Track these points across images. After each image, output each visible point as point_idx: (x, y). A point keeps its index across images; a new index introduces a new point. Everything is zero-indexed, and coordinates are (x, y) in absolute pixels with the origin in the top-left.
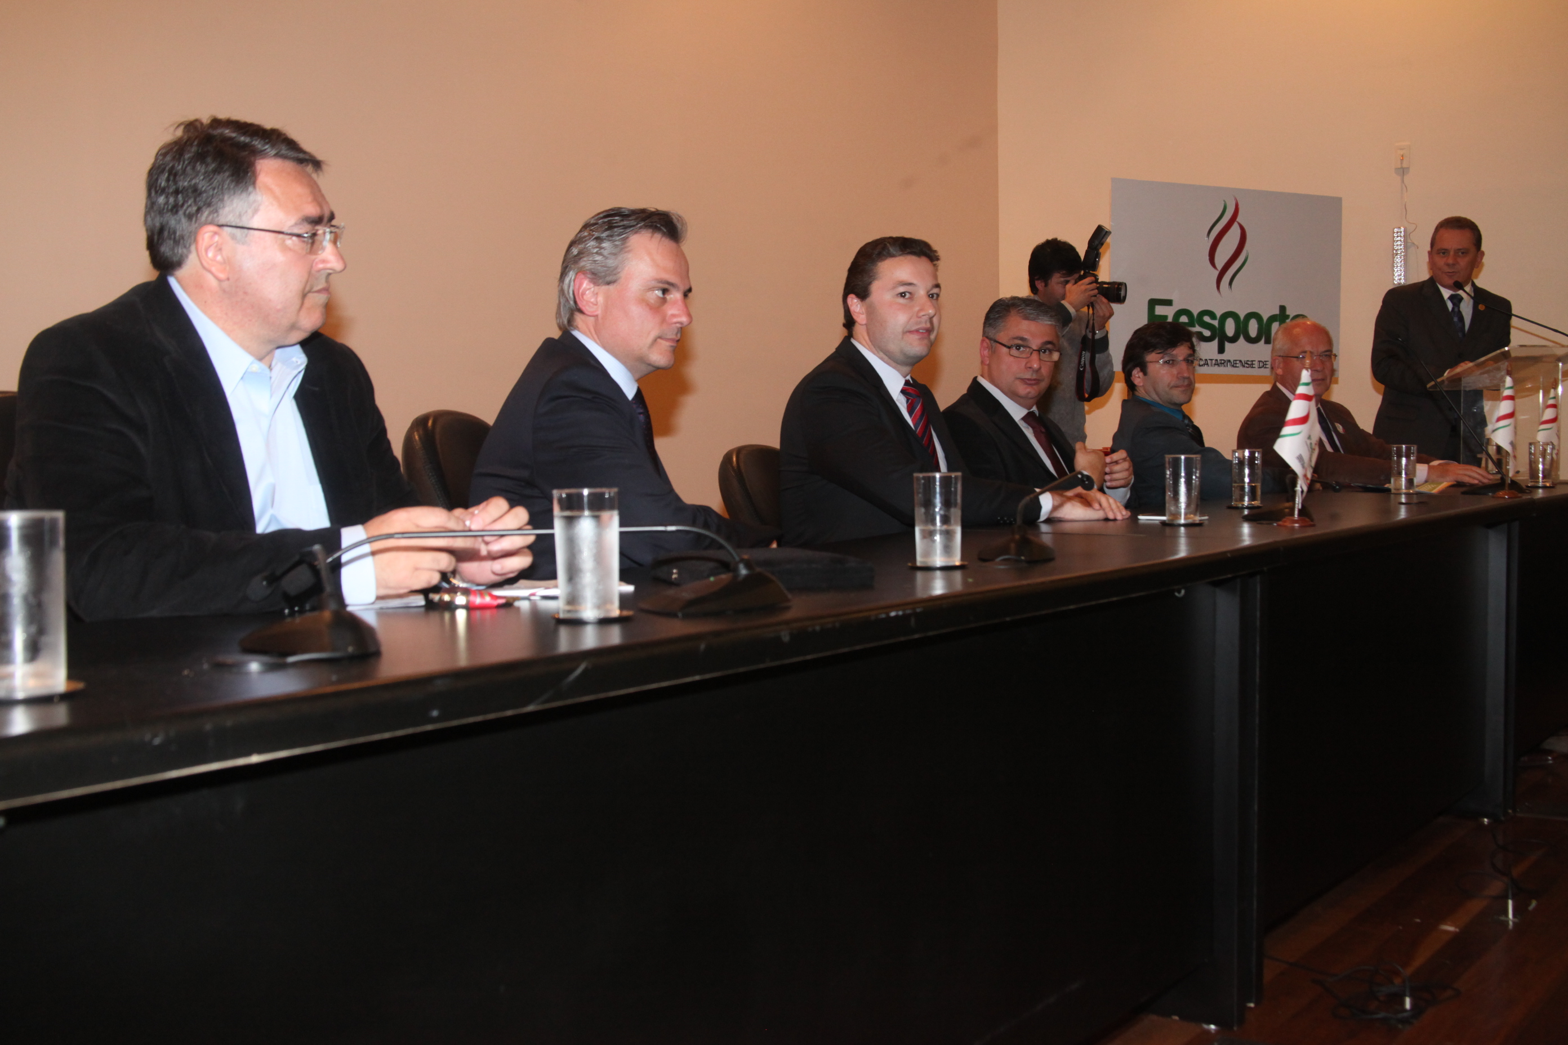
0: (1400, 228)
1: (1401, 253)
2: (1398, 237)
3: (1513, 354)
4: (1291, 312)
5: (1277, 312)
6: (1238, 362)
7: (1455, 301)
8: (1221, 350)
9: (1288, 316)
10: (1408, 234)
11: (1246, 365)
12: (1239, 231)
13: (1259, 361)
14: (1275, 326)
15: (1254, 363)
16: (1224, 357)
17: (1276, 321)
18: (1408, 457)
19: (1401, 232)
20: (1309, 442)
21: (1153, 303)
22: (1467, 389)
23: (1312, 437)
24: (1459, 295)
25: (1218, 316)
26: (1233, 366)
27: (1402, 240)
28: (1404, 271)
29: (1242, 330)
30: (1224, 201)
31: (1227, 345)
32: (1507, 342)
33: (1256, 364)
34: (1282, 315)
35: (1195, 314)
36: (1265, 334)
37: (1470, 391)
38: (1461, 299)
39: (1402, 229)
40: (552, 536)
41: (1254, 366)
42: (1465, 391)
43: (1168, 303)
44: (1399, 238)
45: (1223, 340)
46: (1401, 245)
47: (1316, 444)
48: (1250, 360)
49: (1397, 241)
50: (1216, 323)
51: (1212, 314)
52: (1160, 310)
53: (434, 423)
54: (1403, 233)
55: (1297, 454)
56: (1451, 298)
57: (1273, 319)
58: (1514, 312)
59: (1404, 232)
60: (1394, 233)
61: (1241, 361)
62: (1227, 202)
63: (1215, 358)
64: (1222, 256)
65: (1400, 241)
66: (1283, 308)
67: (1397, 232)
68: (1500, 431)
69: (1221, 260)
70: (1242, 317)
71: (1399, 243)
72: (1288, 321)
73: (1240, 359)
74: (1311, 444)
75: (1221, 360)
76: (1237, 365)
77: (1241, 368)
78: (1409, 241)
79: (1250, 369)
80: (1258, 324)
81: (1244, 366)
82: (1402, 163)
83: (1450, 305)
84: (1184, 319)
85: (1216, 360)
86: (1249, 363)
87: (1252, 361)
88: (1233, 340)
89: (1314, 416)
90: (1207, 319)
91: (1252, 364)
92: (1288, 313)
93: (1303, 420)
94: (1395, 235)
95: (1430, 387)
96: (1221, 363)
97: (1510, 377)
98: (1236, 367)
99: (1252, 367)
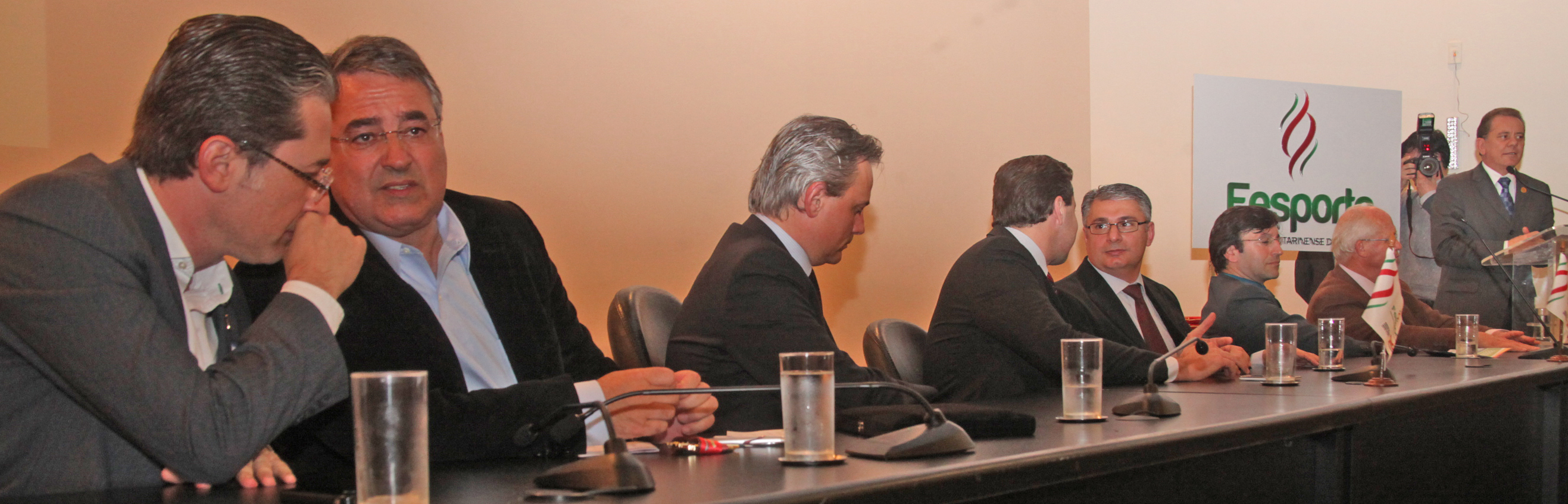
0: (1453, 118)
1: (1454, 141)
2: (1451, 126)
3: (1558, 234)
4: (1356, 195)
5: (1344, 194)
6: (1308, 240)
7: (1505, 183)
8: (1294, 229)
9: (1353, 199)
10: (1460, 123)
11: (1316, 243)
12: (1309, 122)
13: (1328, 239)
14: (1342, 208)
15: (1323, 240)
16: (1296, 235)
17: (1343, 202)
18: (1470, 325)
19: (1454, 122)
20: (1393, 312)
21: (1232, 186)
22: (1518, 265)
23: (1396, 307)
24: (1507, 178)
25: (1291, 199)
26: (1304, 243)
27: (1455, 128)
28: (1457, 157)
29: (1312, 211)
30: (1296, 94)
31: (1299, 224)
32: (1552, 223)
33: (1325, 242)
34: (1348, 198)
35: (1270, 197)
36: (1332, 214)
37: (1520, 266)
38: (1509, 181)
39: (1455, 119)
40: (779, 393)
41: (1323, 243)
42: (1515, 266)
43: (1246, 186)
44: (1452, 128)
45: (1295, 220)
46: (1454, 133)
47: (1399, 314)
48: (1319, 238)
49: (1451, 130)
50: (1288, 205)
51: (1285, 197)
52: (1238, 193)
53: (634, 295)
54: (1455, 122)
55: (1383, 323)
56: (1501, 181)
57: (1340, 200)
58: (1552, 192)
59: (1457, 121)
60: (1448, 122)
61: (1311, 239)
62: (1298, 96)
63: (1288, 237)
64: (1294, 145)
65: (1453, 129)
66: (1349, 191)
67: (1451, 122)
68: (1555, 303)
69: (1293, 148)
70: (1312, 199)
71: (1452, 132)
72: (1353, 203)
73: (1310, 237)
74: (1395, 313)
75: (1293, 238)
76: (1308, 243)
77: (1311, 245)
78: (1461, 129)
79: (1319, 245)
80: (1326, 203)
81: (1314, 244)
82: (1454, 59)
83: (1499, 188)
84: (1260, 201)
85: (1289, 238)
86: (1319, 240)
87: (1321, 239)
88: (1305, 219)
89: (1398, 289)
90: (1280, 201)
91: (1321, 242)
92: (1353, 195)
93: (1388, 293)
94: (1448, 124)
95: (1484, 263)
96: (1293, 241)
97: (1564, 254)
98: (1307, 244)
99: (1321, 244)
